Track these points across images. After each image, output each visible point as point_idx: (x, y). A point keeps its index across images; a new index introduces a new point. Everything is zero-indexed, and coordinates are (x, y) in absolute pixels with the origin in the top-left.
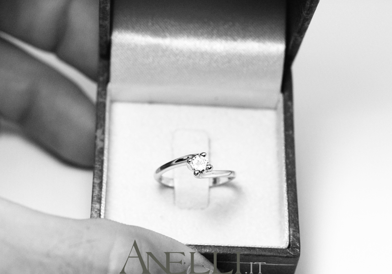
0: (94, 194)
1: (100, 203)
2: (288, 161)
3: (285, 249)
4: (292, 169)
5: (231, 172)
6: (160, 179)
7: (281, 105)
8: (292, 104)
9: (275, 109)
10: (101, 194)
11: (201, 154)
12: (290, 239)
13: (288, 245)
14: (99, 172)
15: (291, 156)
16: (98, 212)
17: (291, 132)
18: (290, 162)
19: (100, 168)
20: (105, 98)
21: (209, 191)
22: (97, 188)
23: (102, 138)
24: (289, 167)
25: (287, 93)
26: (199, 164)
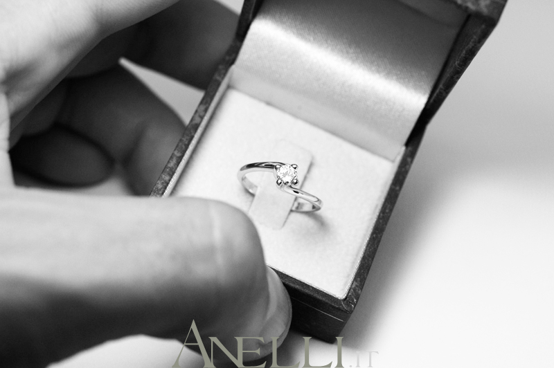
0: (169, 165)
1: (171, 177)
2: (381, 215)
3: (340, 300)
4: (383, 225)
5: (318, 200)
6: (243, 179)
7: (399, 159)
8: (412, 162)
9: (393, 161)
10: (176, 168)
11: (292, 165)
12: (349, 293)
13: (344, 297)
14: (184, 147)
15: (387, 211)
16: (165, 184)
17: (398, 188)
18: (383, 217)
19: (186, 143)
20: (223, 78)
21: (289, 214)
22: (174, 161)
23: (202, 114)
24: (381, 221)
25: (410, 148)
26: (286, 174)
